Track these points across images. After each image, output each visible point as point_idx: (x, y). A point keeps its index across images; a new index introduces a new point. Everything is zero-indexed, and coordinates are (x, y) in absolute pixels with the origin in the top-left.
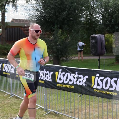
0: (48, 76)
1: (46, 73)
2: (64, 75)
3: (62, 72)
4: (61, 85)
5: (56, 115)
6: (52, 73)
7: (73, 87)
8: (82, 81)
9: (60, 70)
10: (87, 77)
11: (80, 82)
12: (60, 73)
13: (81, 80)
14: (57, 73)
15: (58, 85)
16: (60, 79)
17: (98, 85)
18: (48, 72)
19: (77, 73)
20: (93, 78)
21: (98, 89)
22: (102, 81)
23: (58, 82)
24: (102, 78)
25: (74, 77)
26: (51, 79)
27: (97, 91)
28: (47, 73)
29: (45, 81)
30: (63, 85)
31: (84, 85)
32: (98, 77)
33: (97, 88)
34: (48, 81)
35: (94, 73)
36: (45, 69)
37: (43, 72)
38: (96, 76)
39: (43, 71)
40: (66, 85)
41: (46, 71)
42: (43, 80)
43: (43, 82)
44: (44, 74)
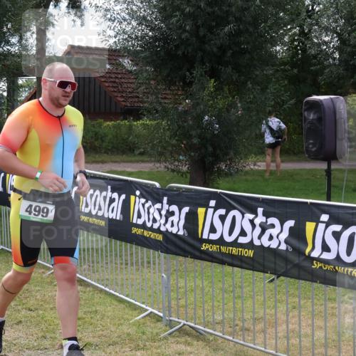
0: (175, 219)
1: (168, 211)
2: (223, 218)
3: (216, 208)
4: (214, 248)
5: (198, 335)
6: (186, 209)
7: (251, 253)
8: (278, 236)
9: (213, 203)
10: (290, 223)
11: (271, 238)
12: (210, 211)
13: (274, 232)
14: (201, 211)
15: (204, 247)
16: (213, 230)
17: (326, 248)
18: (174, 208)
19: (260, 210)
20: (310, 226)
21: (326, 262)
22: (337, 236)
23: (205, 236)
24: (338, 228)
25: (252, 222)
26: (185, 227)
27: (321, 267)
28: (170, 210)
29: (166, 234)
30: (220, 248)
31: (283, 247)
32: (324, 225)
33: (321, 257)
34: (176, 235)
35: (313, 213)
36: (165, 199)
37: (158, 206)
38: (318, 221)
39: (160, 205)
40: (231, 248)
41: (170, 203)
42: (158, 231)
43: (160, 237)
44: (164, 212)
